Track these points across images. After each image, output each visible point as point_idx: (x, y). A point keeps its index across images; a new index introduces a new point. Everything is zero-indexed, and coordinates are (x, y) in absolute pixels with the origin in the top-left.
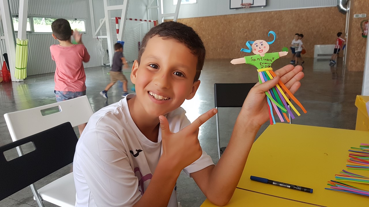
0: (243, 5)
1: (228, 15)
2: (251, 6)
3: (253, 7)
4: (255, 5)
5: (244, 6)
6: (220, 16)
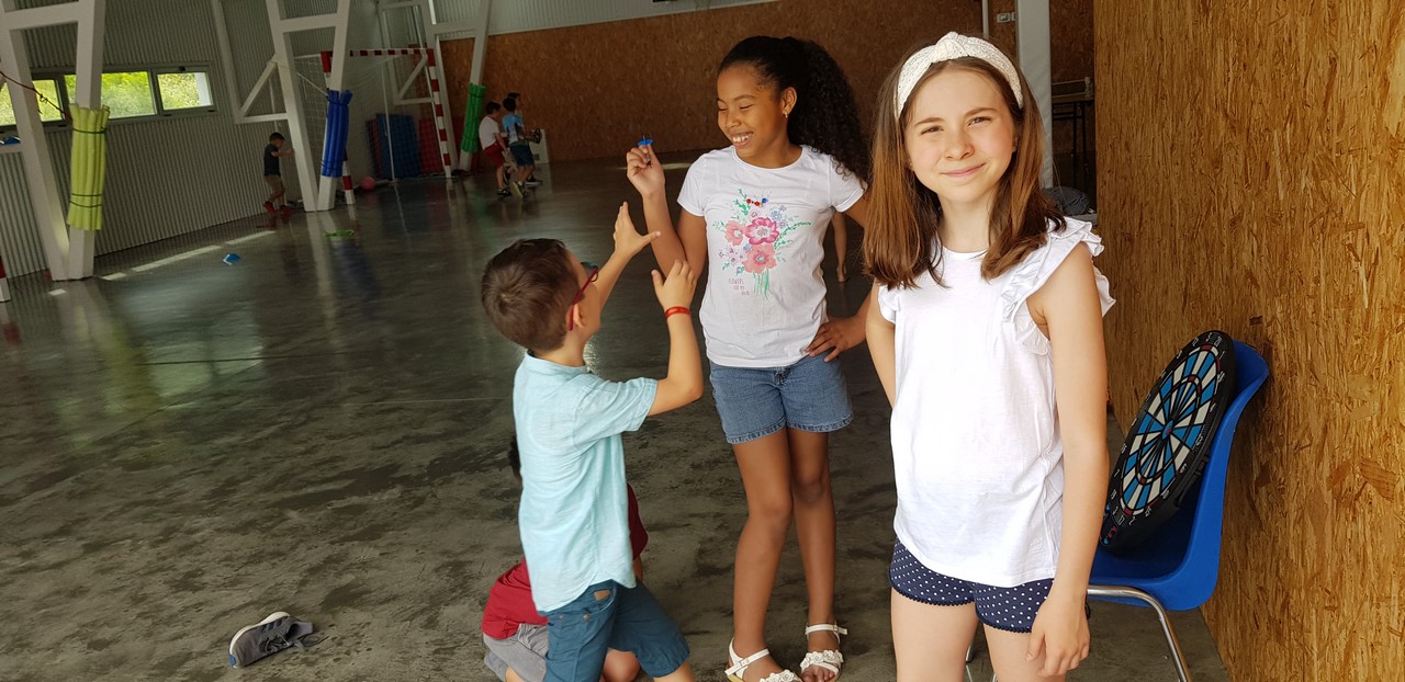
1: (649, 18)
6: (623, 21)
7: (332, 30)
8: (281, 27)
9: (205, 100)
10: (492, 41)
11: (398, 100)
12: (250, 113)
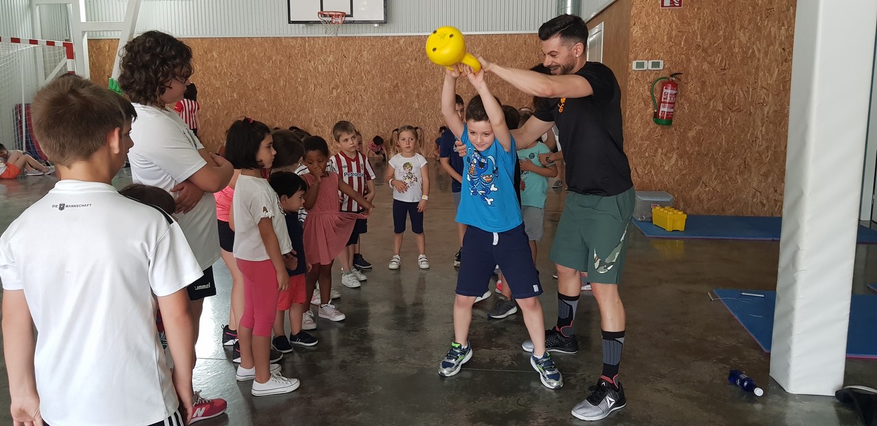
0: (325, 16)
1: (286, 38)
2: (346, 19)
3: (351, 22)
4: (355, 18)
5: (325, 19)
6: (261, 38)
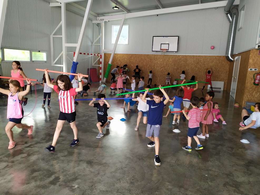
0: (161, 50)
1: (150, 55)
3: (168, 51)
6: (144, 54)
7: (76, 48)
8: (65, 45)
9: (45, 59)
10: (115, 55)
11: (93, 65)
12: (56, 64)
